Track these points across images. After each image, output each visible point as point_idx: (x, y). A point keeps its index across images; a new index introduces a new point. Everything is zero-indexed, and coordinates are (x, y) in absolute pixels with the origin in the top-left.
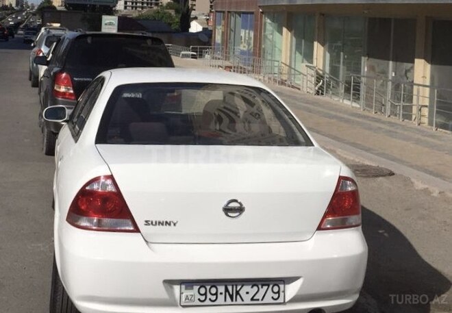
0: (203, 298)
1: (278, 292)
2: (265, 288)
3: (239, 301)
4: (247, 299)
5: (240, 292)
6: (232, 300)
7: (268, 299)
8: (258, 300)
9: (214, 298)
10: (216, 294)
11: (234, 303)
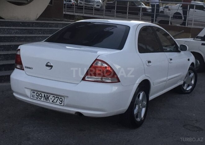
0: (37, 97)
1: (62, 101)
2: (57, 98)
3: (48, 101)
4: (51, 101)
5: (49, 98)
6: (46, 100)
7: (58, 103)
8: (54, 102)
9: (40, 98)
10: (41, 97)
11: (47, 101)
